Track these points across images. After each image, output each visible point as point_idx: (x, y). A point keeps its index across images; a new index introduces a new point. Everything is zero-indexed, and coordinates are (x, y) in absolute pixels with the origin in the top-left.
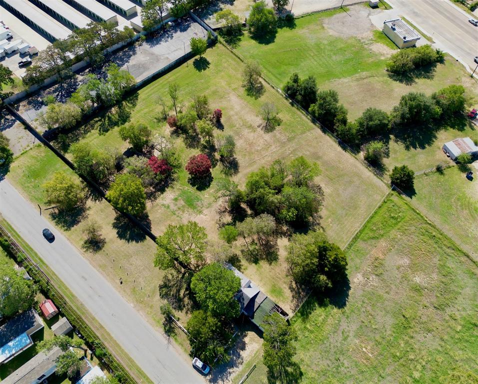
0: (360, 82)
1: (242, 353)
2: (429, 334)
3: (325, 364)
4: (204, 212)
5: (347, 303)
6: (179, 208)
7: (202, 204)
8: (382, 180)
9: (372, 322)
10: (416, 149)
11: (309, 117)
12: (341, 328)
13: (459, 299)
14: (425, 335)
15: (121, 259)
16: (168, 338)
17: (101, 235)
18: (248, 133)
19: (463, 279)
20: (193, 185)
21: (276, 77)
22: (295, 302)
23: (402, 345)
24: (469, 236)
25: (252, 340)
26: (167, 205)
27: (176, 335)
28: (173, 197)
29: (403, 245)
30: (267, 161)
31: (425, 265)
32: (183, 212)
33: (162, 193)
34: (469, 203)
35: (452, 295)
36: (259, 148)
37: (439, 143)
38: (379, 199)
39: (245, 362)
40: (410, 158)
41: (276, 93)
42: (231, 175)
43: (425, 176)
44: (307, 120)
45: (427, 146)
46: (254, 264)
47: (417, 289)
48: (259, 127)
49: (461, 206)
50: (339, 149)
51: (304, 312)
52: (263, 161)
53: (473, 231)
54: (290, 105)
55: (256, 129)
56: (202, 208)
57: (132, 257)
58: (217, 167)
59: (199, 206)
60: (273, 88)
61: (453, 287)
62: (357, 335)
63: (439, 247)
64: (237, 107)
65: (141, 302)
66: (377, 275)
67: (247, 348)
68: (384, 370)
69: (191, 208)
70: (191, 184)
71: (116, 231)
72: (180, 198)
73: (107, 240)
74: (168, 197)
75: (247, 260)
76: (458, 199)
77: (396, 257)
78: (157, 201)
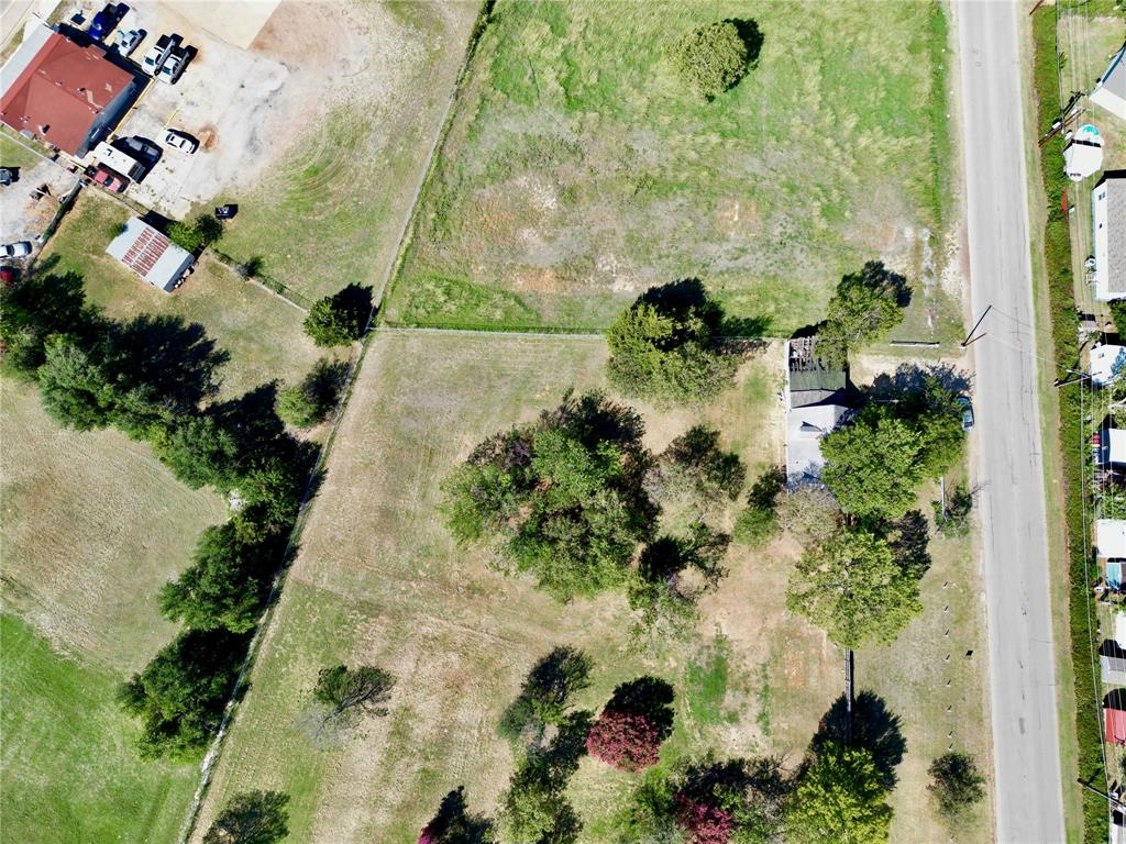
0: (26, 581)
1: (892, 374)
2: (635, 148)
3: (804, 255)
4: (714, 634)
5: (682, 279)
6: (747, 691)
7: (700, 653)
8: (362, 358)
9: (684, 229)
10: (213, 342)
11: (262, 621)
12: (731, 265)
13: (537, 133)
14: (641, 153)
15: (936, 697)
16: (973, 496)
17: (930, 787)
18: (422, 720)
19: (494, 140)
20: (667, 717)
21: (154, 812)
22: (750, 354)
23: (687, 174)
24: (390, 164)
25: (864, 373)
26: (761, 723)
27: (958, 488)
28: (733, 730)
29: (496, 253)
30: (479, 613)
31: (513, 204)
32: (746, 675)
33: (742, 761)
34: (303, 190)
35: (540, 145)
36: (454, 657)
37: (158, 303)
38: (416, 340)
39: (901, 361)
40: (251, 339)
41: (223, 763)
42: (578, 659)
43: (286, 291)
44: (276, 617)
45: (186, 325)
46: (741, 460)
47: (569, 195)
48: (384, 713)
49: (323, 199)
50: (326, 489)
51: (755, 329)
52: (486, 619)
53: (371, 160)
54: (249, 694)
55: (395, 713)
56: (708, 647)
57: (915, 684)
58: (580, 707)
59: (709, 657)
60: (207, 785)
61: (522, 148)
62: (723, 238)
63: (455, 199)
64: (353, 820)
65: (966, 587)
66: (594, 262)
67: (880, 373)
68: (742, 180)
69: (725, 670)
70: (670, 723)
71: (898, 770)
72: (722, 713)
73: (929, 764)
74: (739, 742)
75: (742, 477)
76: (307, 210)
77: (531, 252)
78: (766, 754)
